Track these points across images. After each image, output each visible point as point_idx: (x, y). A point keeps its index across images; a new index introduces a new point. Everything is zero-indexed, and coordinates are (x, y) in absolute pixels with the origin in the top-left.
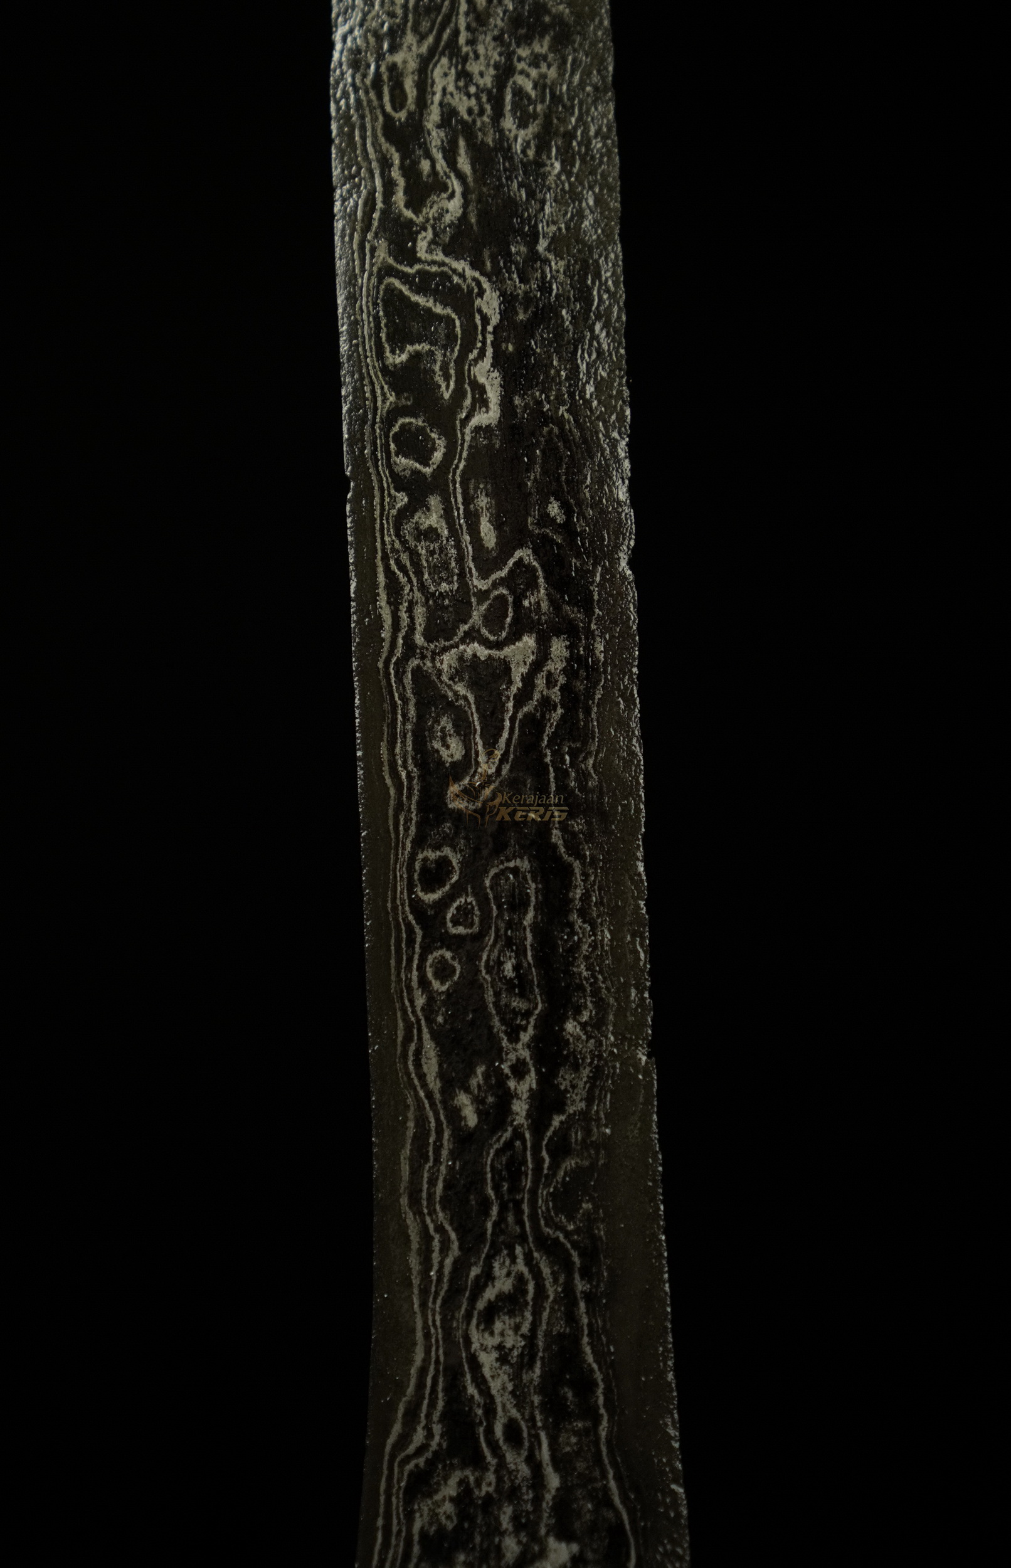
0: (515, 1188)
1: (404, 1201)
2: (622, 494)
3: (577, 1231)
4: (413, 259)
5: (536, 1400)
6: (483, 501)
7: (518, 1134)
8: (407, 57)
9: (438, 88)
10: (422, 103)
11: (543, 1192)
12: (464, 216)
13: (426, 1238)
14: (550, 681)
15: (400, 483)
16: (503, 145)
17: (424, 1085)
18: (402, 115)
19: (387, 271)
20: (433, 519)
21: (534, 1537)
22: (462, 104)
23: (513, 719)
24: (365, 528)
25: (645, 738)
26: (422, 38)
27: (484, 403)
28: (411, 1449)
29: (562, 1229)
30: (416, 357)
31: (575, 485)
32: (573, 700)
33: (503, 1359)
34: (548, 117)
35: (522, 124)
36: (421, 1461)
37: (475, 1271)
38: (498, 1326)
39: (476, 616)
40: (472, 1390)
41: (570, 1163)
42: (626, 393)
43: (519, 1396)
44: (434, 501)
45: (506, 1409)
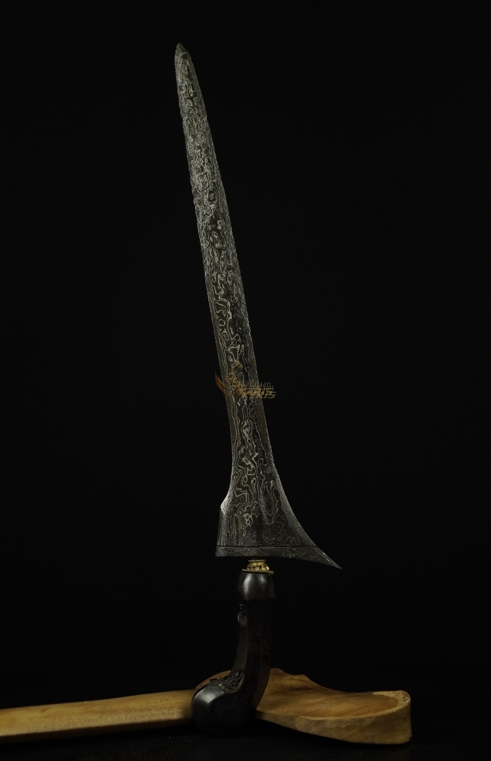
0: (246, 413)
1: (232, 416)
2: (248, 326)
3: (254, 417)
4: (218, 299)
5: (252, 437)
6: (231, 329)
7: (245, 406)
8: (214, 274)
9: (219, 278)
10: (217, 280)
11: (249, 413)
12: (224, 294)
13: (236, 420)
14: (242, 350)
15: (220, 327)
16: (228, 284)
17: (233, 402)
18: (215, 282)
19: (215, 301)
20: (225, 332)
21: (253, 453)
22: (222, 280)
23: (238, 355)
24: (217, 333)
25: (255, 356)
26: (216, 272)
27: (230, 316)
28: (237, 445)
29: (252, 417)
30: (220, 312)
31: (242, 325)
32: (246, 352)
33: (247, 433)
34: (233, 280)
35: (230, 281)
36: (239, 446)
37: (242, 423)
38: (246, 429)
39: (232, 343)
40: (244, 437)
41: (252, 409)
42: (247, 313)
43: (250, 437)
44: (225, 329)
45: (248, 439)
